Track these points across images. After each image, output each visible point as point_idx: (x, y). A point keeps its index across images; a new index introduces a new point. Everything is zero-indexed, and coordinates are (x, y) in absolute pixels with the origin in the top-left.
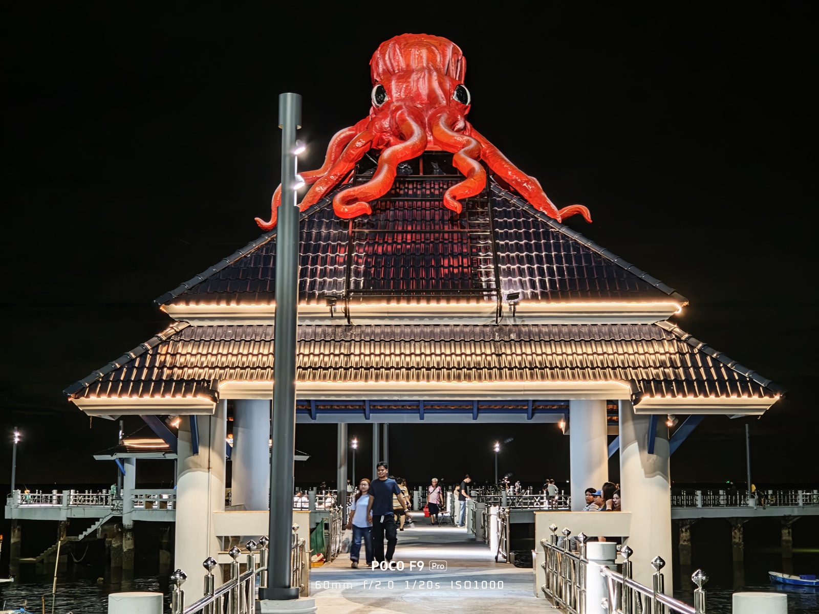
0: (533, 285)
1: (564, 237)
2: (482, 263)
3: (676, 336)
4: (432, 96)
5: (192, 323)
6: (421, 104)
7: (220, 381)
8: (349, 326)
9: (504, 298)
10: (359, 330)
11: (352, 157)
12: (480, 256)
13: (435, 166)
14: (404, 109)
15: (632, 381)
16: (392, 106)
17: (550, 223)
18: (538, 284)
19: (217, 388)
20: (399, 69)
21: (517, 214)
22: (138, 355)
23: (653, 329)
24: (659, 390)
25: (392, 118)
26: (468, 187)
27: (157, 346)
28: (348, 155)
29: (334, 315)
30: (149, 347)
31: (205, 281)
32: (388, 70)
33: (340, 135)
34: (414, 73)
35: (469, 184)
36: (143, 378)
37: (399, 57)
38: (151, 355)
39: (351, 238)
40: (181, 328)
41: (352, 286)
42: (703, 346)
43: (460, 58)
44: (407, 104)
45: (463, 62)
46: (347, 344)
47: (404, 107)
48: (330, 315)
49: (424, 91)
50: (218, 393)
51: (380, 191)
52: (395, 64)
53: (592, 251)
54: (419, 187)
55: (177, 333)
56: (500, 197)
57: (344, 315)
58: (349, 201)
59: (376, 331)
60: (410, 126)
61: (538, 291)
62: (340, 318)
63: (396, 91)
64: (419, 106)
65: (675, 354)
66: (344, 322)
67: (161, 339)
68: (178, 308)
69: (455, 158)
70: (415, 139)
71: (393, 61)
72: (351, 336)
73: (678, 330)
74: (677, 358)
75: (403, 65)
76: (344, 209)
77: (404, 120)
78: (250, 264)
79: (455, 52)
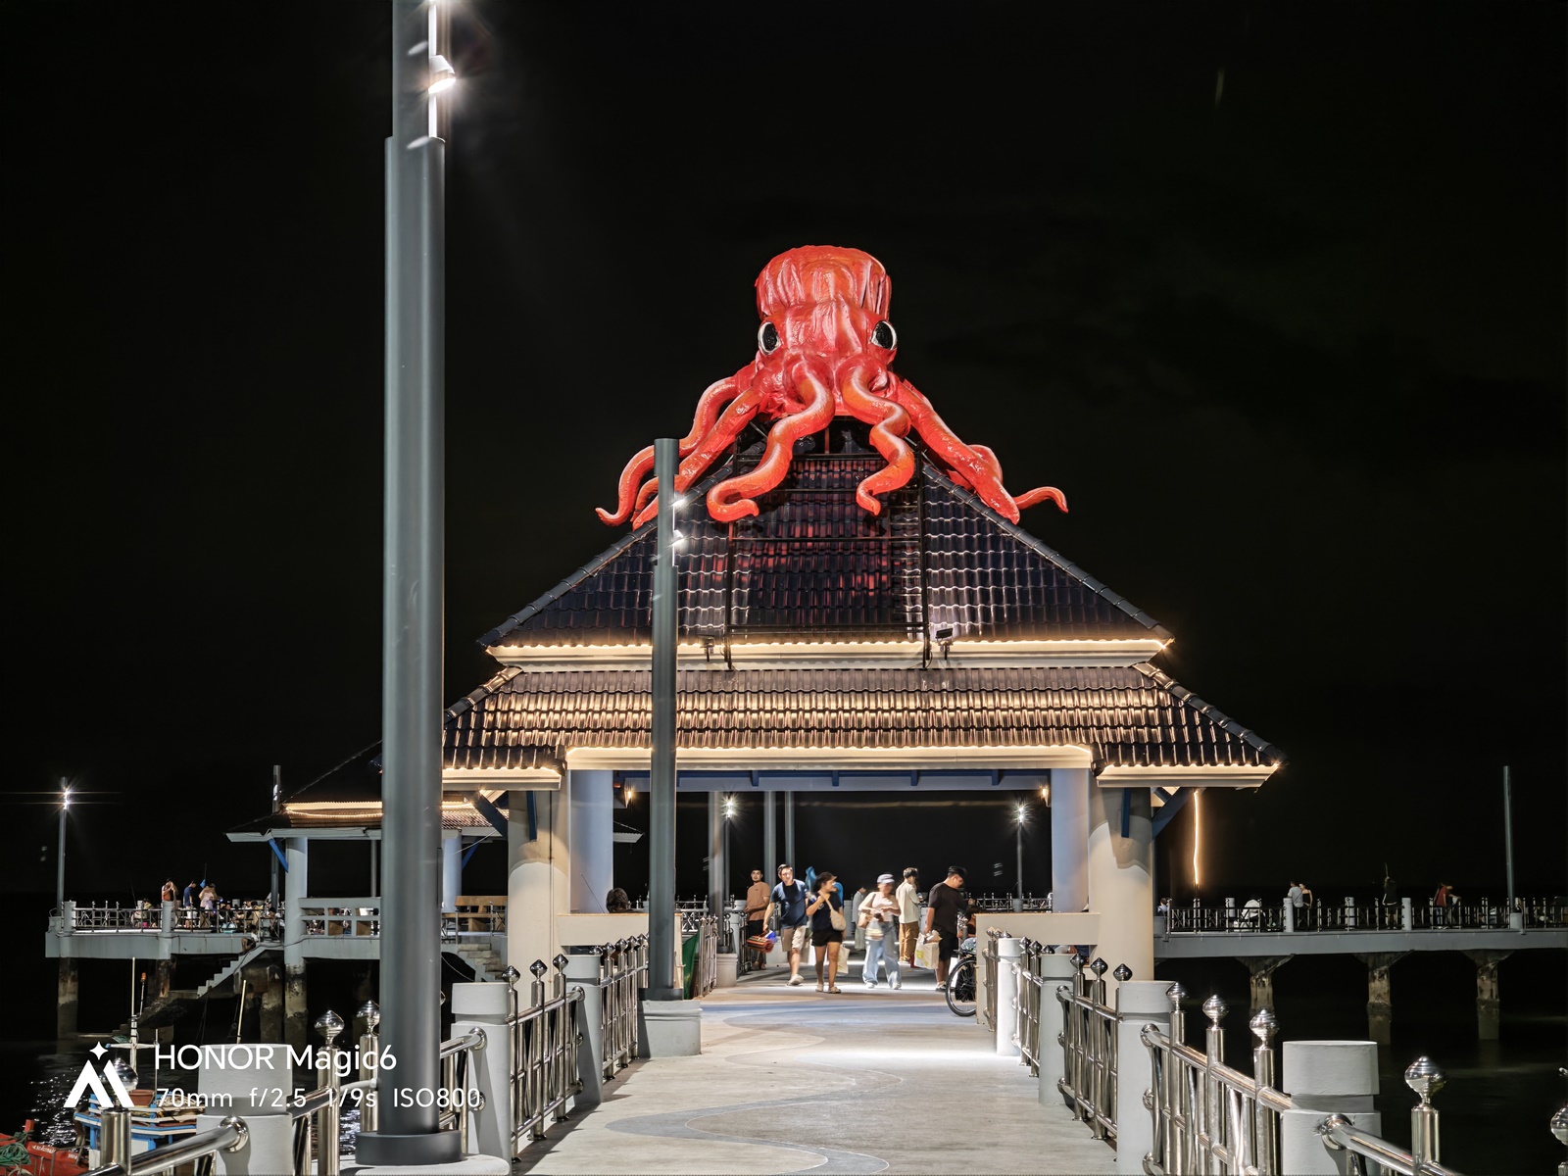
0: (973, 617)
1: (1020, 545)
2: (907, 584)
3: (1158, 683)
4: (842, 343)
5: (525, 669)
6: (827, 352)
7: (568, 747)
8: (731, 671)
9: (933, 635)
10: (742, 677)
11: (732, 428)
12: (905, 575)
13: (847, 436)
14: (803, 361)
15: (1095, 744)
16: (786, 355)
17: (1002, 525)
18: (979, 613)
19: (564, 758)
20: (795, 300)
21: (956, 511)
22: (460, 712)
23: (1130, 672)
24: (1127, 757)
25: (788, 372)
26: (889, 478)
27: (483, 700)
28: (726, 425)
29: (710, 657)
30: (473, 703)
31: (540, 612)
32: (782, 302)
33: (714, 389)
34: (818, 308)
35: (890, 474)
36: (470, 744)
37: (795, 284)
38: (475, 712)
39: (731, 549)
40: (511, 675)
41: (734, 621)
42: (1190, 697)
43: (882, 279)
44: (807, 352)
45: (887, 284)
46: (728, 696)
47: (803, 358)
48: (705, 658)
49: (831, 337)
50: (566, 763)
51: (770, 483)
52: (790, 294)
53: (1055, 566)
54: (824, 469)
55: (507, 683)
56: (936, 484)
57: (723, 657)
58: (729, 498)
59: (766, 679)
60: (811, 387)
61: (979, 624)
62: (718, 661)
63: (791, 332)
64: (824, 355)
65: (1153, 708)
66: (724, 666)
67: (487, 691)
68: (508, 652)
69: (873, 434)
70: (817, 407)
71: (787, 289)
72: (733, 685)
73: (1161, 676)
74: (1154, 713)
75: (801, 295)
76: (722, 510)
77: (802, 378)
78: (598, 587)
79: (874, 273)
